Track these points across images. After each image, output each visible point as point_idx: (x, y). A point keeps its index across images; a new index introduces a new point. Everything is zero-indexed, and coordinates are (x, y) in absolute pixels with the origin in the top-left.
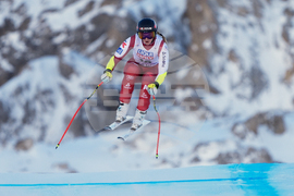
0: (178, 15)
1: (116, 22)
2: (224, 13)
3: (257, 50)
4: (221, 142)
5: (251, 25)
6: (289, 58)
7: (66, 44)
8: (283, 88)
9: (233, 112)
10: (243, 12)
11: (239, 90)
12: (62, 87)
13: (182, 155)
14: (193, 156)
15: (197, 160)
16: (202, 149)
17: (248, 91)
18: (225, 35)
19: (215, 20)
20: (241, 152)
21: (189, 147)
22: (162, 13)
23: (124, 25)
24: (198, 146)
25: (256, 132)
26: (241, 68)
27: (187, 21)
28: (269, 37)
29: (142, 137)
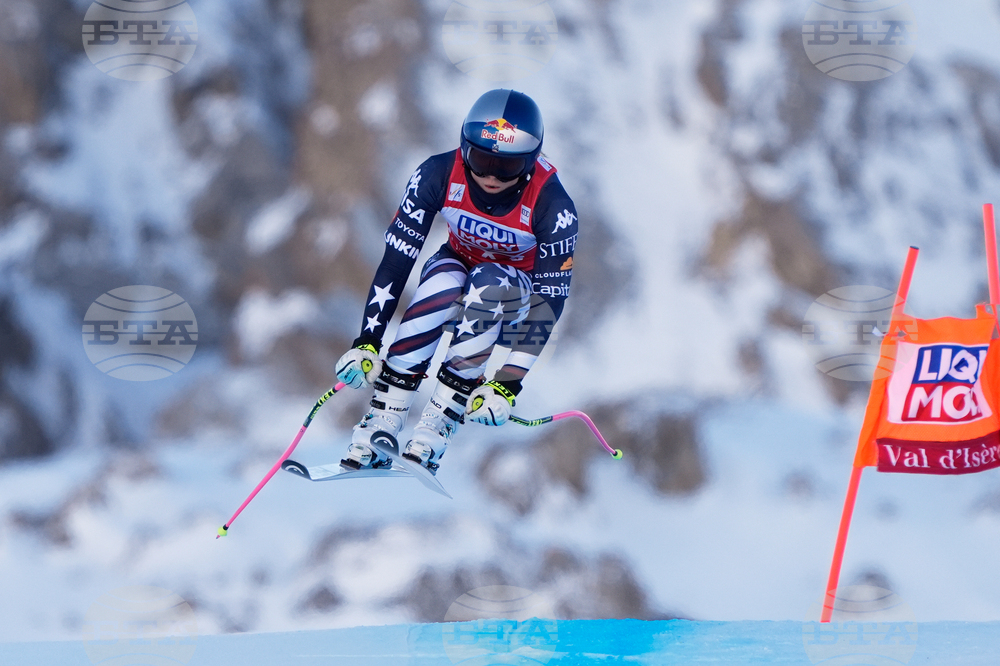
3: (589, 135)
5: (567, 27)
6: (725, 173)
8: (697, 298)
13: (260, 577)
14: (309, 582)
15: (325, 599)
16: (348, 552)
18: (455, 70)
19: (415, 4)
20: (515, 567)
21: (294, 545)
23: (25, 19)
24: (331, 541)
25: (579, 487)
28: (643, 82)
29: (94, 495)
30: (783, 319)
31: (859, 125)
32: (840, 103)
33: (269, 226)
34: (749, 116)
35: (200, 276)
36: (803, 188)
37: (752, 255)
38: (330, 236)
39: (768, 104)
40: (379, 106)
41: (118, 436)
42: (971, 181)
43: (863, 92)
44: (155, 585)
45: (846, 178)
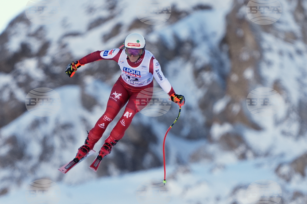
0: (215, 40)
2: (268, 39)
5: (299, 52)
7: (89, 72)
9: (277, 151)
10: (290, 38)
11: (284, 127)
12: (84, 120)
13: (218, 199)
14: (231, 200)
16: (241, 192)
17: (294, 127)
18: (269, 63)
19: (258, 47)
20: (287, 197)
21: (226, 190)
22: (198, 38)
23: (155, 52)
24: (236, 189)
25: (303, 174)
26: (287, 100)
27: (225, 47)
29: (173, 177)
33: (219, 106)
35: (201, 119)
38: (236, 108)
40: (249, 74)
41: (180, 161)
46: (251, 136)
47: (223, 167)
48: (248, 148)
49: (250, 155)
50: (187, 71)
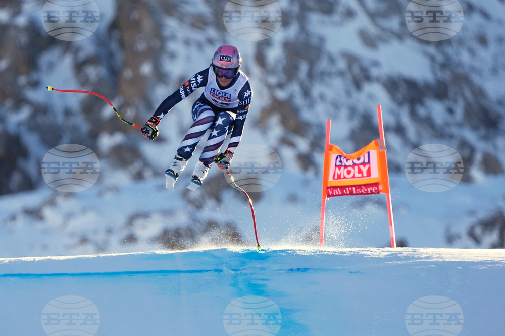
0: (102, 24)
1: (12, 33)
2: (171, 24)
4: (167, 213)
5: (210, 41)
6: (265, 92)
8: (256, 135)
10: (199, 23)
13: (109, 231)
14: (125, 233)
16: (139, 223)
18: (173, 56)
19: (158, 34)
20: (197, 227)
21: (120, 220)
23: (24, 39)
24: (133, 219)
25: (218, 199)
27: (116, 34)
29: (52, 203)
30: (285, 141)
31: (310, 75)
32: (304, 67)
33: (108, 111)
34: (273, 72)
35: (85, 127)
36: (291, 97)
37: (274, 120)
38: (130, 113)
39: (280, 67)
40: (146, 69)
42: (349, 94)
43: (312, 64)
44: (72, 235)
45: (306, 93)
46: (150, 150)
47: (116, 189)
48: (147, 164)
49: (148, 173)
50: (66, 63)
